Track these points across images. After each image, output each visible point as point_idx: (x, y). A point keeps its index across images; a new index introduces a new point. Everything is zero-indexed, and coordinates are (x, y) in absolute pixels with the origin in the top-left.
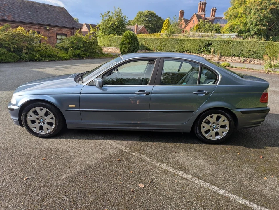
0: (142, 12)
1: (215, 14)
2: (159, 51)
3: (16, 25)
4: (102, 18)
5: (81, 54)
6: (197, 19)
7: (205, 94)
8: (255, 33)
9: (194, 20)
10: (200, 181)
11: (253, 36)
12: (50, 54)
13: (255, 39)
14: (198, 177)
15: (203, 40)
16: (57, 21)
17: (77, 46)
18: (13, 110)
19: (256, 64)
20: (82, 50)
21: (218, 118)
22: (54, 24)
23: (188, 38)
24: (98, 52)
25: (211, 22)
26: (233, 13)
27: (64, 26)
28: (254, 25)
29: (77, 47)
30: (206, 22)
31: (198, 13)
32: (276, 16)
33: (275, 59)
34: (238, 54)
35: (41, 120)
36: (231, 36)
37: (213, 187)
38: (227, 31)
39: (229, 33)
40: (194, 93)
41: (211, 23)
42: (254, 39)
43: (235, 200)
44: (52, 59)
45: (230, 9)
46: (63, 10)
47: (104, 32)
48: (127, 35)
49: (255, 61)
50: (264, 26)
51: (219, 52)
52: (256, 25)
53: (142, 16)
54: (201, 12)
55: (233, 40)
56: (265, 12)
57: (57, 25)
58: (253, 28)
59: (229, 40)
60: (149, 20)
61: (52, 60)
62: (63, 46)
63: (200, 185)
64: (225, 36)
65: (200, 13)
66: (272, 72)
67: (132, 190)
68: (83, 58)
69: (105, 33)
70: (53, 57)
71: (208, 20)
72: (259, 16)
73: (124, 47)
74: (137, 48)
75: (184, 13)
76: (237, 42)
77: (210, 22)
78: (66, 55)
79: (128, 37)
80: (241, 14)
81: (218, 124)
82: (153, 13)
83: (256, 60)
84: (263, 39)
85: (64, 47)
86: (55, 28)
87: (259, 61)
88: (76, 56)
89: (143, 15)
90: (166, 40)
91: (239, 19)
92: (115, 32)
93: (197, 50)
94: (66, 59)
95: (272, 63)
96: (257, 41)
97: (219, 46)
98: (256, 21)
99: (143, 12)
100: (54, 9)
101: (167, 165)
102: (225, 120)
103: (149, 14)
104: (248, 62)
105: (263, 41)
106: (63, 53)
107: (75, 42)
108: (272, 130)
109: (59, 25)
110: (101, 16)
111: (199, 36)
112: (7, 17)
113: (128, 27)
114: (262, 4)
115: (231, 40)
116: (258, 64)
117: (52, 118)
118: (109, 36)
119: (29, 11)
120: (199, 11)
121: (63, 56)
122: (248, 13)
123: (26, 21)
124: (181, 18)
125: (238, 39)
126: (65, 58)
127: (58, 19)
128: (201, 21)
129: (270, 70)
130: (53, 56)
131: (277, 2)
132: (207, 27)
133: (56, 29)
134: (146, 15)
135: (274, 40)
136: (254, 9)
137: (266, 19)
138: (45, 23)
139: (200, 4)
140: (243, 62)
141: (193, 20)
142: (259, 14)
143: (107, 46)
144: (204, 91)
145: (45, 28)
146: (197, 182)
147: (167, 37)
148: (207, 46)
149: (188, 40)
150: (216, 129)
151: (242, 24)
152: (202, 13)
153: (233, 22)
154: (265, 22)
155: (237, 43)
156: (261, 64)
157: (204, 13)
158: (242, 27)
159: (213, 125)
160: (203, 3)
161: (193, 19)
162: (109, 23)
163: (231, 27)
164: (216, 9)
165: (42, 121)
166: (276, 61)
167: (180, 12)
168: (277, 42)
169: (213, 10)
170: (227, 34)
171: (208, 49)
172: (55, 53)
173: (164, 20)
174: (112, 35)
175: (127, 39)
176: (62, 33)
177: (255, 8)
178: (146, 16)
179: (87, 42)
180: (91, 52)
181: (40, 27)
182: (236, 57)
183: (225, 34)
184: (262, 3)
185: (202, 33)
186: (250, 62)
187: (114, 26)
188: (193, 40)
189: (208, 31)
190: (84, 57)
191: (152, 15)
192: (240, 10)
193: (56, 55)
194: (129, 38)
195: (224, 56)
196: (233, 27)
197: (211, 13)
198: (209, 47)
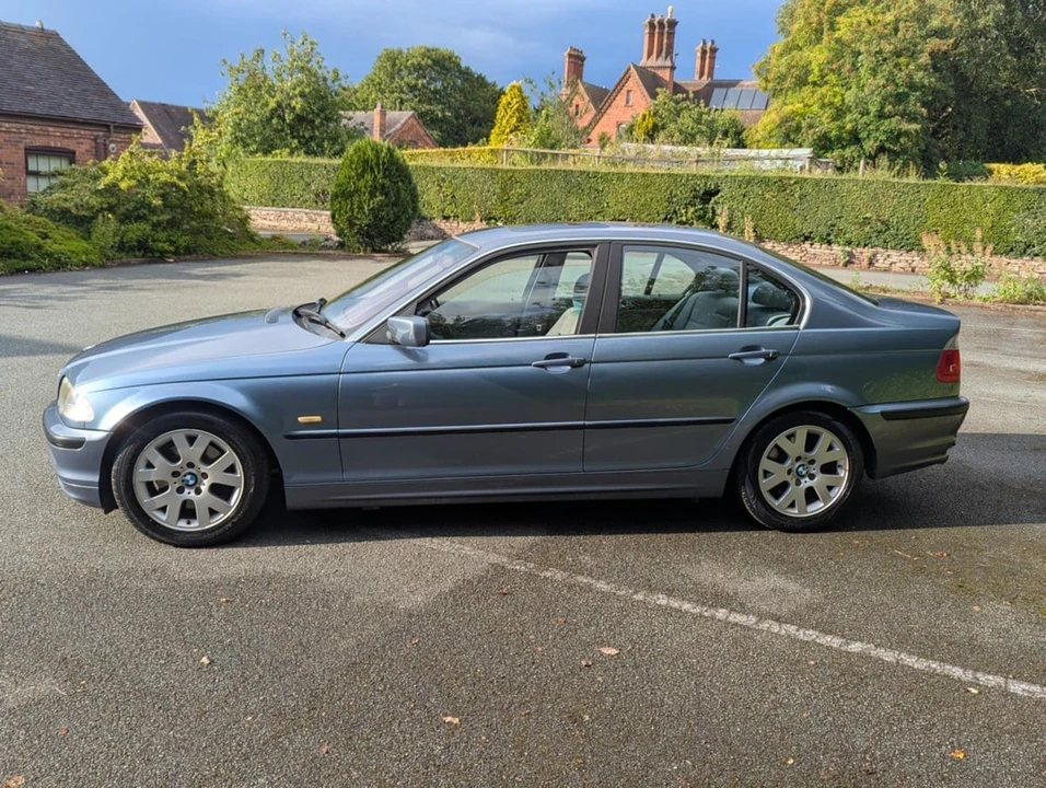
0: (400, 53)
1: (712, 68)
2: (500, 224)
4: (228, 80)
5: (154, 241)
6: (643, 88)
7: (766, 359)
8: (881, 149)
9: (628, 91)
10: (784, 626)
11: (872, 159)
12: (13, 243)
13: (883, 173)
14: (778, 619)
15: (682, 176)
16: (28, 93)
17: (133, 204)
18: (78, 443)
19: (895, 272)
20: (159, 223)
21: (812, 441)
22: (17, 108)
23: (620, 169)
24: (228, 232)
25: (702, 101)
26: (790, 67)
27: (60, 113)
28: (875, 116)
29: (136, 209)
30: (684, 100)
31: (643, 62)
32: (952, 83)
33: (964, 249)
34: (823, 230)
35: (188, 477)
36: (790, 162)
37: (829, 638)
38: (773, 140)
39: (782, 146)
40: (732, 358)
41: (702, 105)
42: (879, 172)
43: (898, 663)
44: (22, 264)
45: (778, 51)
46: (51, 43)
47: (242, 139)
48: (364, 153)
49: (891, 260)
50: (913, 119)
51: (748, 225)
52: (881, 116)
53: (400, 70)
54: (658, 57)
55: (798, 175)
56: (911, 67)
57: (30, 109)
58: (871, 127)
59: (785, 178)
60: (432, 87)
61: (19, 272)
62: (67, 205)
63: (789, 636)
64: (768, 159)
65: (653, 62)
66: (960, 298)
67: (584, 663)
68: (160, 257)
69: (246, 145)
70: (25, 257)
71: (691, 95)
72: (891, 80)
73: (352, 204)
74: (410, 211)
75: (583, 59)
76: (817, 183)
77: (699, 103)
78: (85, 244)
79: (366, 166)
80: (821, 71)
81: (812, 462)
82: (450, 58)
83: (895, 255)
84: (912, 170)
85: (74, 211)
86: (19, 126)
87: (906, 257)
88: (132, 249)
89: (406, 67)
90: (529, 174)
91: (813, 92)
92: (296, 141)
93: (662, 216)
94: (85, 264)
95: (955, 264)
96: (891, 179)
97: (746, 199)
98: (879, 99)
99: (405, 51)
100: (7, 40)
101: (669, 596)
102: (834, 445)
103: (430, 62)
104: (865, 263)
105: (913, 178)
106: (67, 235)
107: (123, 185)
108: (980, 485)
109: (38, 111)
110: (225, 69)
111: (662, 159)
113: (350, 119)
114: (900, 34)
115: (793, 175)
116: (904, 271)
117: (231, 469)
118: (269, 158)
120: (650, 54)
121: (73, 252)
122: (848, 66)
124: (573, 85)
125: (818, 173)
126: (84, 258)
127: (31, 85)
128: (661, 98)
129: (952, 292)
130: (25, 252)
131: (951, 25)
132: (686, 120)
133: (23, 127)
134: (419, 64)
135: (957, 176)
136: (868, 52)
137: (918, 93)
139: (652, 25)
140: (846, 265)
141: (624, 91)
142: (891, 73)
143: (261, 204)
144: (764, 350)
146: (776, 631)
147: (532, 162)
148: (701, 199)
149: (620, 177)
150: (807, 479)
151: (829, 112)
152: (660, 62)
153: (793, 104)
154: (914, 105)
155: (817, 189)
156: (913, 271)
157: (669, 63)
158: (826, 124)
159: (797, 465)
160: (661, 24)
161: (625, 88)
162: (263, 101)
163: (787, 125)
164: (716, 45)
165: (192, 482)
166: (969, 257)
167: (566, 54)
168: (967, 184)
169: (704, 52)
170: (774, 152)
171: (706, 213)
172: (34, 238)
173: (499, 88)
174: (281, 155)
175: (364, 171)
176: (52, 144)
177: (874, 48)
178: (418, 68)
179: (182, 184)
180: (195, 232)
182: (817, 245)
183: (765, 152)
184: (896, 30)
185: (674, 148)
186: (871, 264)
187: (289, 117)
188: (644, 175)
189: (693, 136)
190: (167, 252)
191: (443, 67)
192: (817, 56)
193: (39, 247)
194: (372, 170)
195: (770, 239)
196: (794, 124)
197: (698, 61)
198: (708, 203)
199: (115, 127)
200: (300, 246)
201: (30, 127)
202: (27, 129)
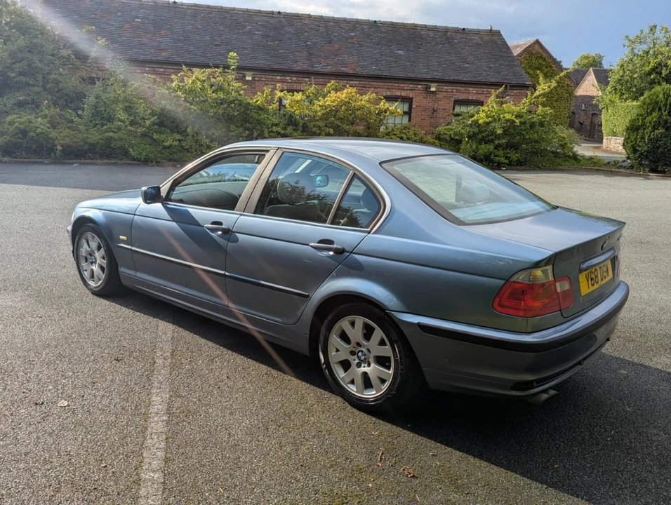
3: (361, 82)
5: (495, 156)
16: (465, 68)
17: (486, 133)
20: (500, 145)
27: (478, 79)
29: (488, 136)
46: (495, 38)
48: (658, 97)
57: (461, 78)
69: (622, 95)
73: (637, 136)
86: (452, 88)
100: (467, 39)
109: (465, 79)
112: (346, 67)
119: (399, 50)
123: (386, 73)
127: (468, 63)
133: (454, 88)
138: (428, 76)
145: (428, 88)
175: (653, 110)
176: (470, 98)
179: (517, 120)
181: (415, 86)
190: (502, 163)
194: (660, 109)
199: (510, 86)
200: (605, 165)
201: (458, 88)
202: (457, 90)
